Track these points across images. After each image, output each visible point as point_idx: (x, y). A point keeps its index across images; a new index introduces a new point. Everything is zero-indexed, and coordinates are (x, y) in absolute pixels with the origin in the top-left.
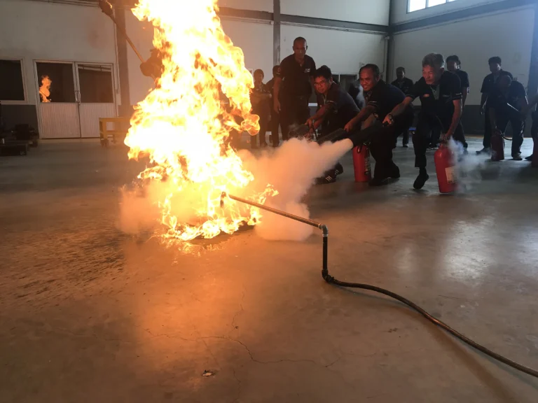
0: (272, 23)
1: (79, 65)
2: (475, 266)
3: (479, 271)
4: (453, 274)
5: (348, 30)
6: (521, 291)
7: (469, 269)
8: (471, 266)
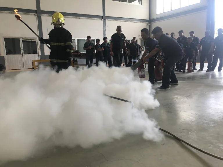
0: (102, 20)
1: (22, 39)
2: (193, 116)
3: (195, 118)
4: (184, 120)
5: (133, 22)
6: (212, 125)
7: (191, 117)
8: (191, 116)
